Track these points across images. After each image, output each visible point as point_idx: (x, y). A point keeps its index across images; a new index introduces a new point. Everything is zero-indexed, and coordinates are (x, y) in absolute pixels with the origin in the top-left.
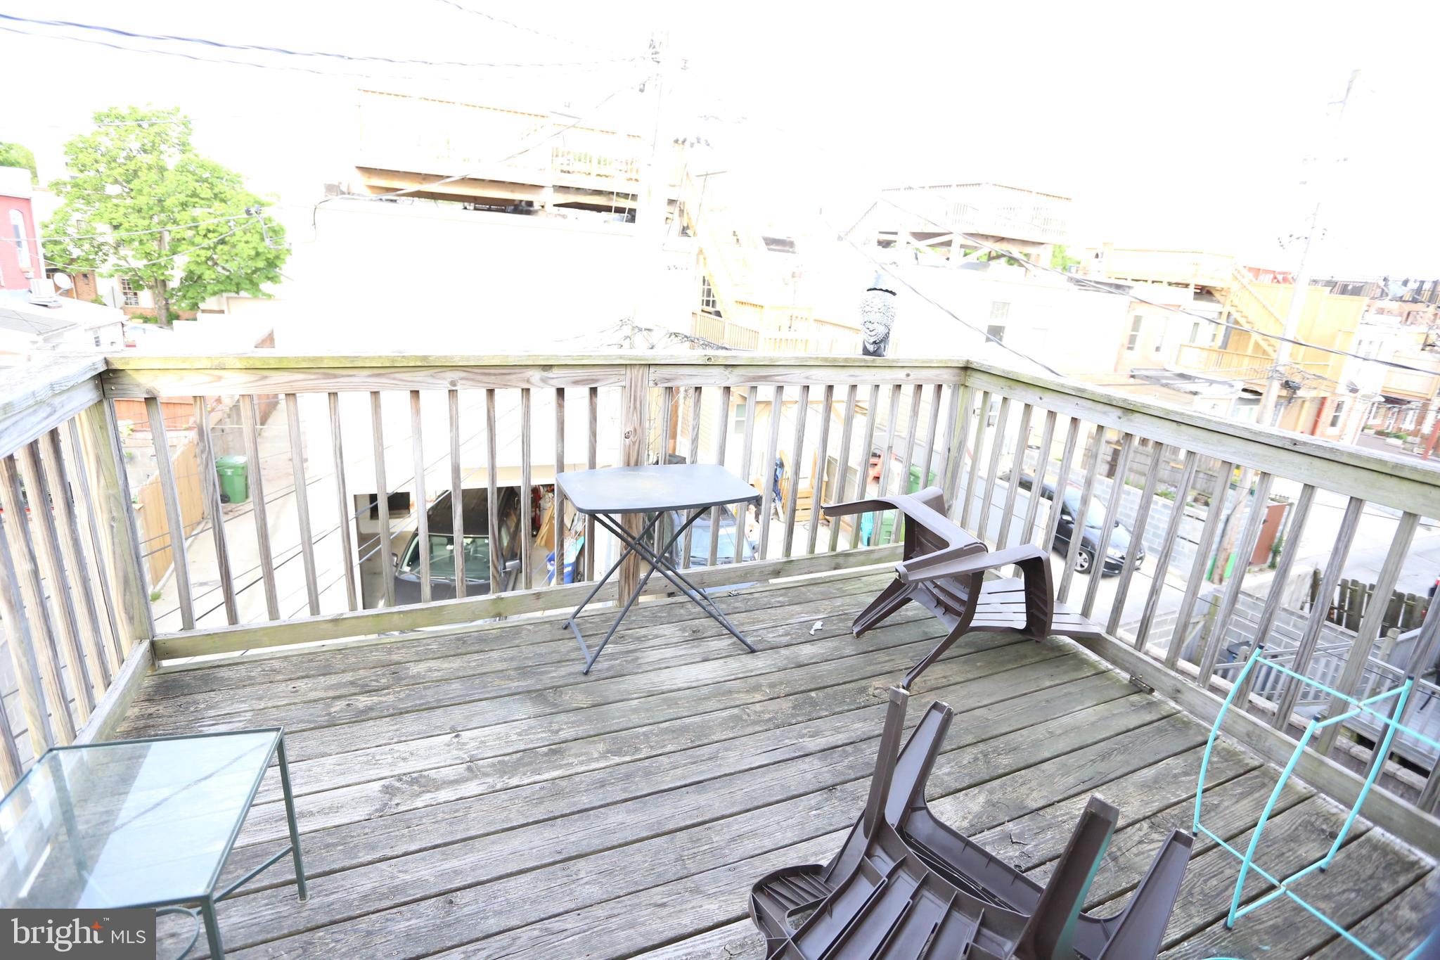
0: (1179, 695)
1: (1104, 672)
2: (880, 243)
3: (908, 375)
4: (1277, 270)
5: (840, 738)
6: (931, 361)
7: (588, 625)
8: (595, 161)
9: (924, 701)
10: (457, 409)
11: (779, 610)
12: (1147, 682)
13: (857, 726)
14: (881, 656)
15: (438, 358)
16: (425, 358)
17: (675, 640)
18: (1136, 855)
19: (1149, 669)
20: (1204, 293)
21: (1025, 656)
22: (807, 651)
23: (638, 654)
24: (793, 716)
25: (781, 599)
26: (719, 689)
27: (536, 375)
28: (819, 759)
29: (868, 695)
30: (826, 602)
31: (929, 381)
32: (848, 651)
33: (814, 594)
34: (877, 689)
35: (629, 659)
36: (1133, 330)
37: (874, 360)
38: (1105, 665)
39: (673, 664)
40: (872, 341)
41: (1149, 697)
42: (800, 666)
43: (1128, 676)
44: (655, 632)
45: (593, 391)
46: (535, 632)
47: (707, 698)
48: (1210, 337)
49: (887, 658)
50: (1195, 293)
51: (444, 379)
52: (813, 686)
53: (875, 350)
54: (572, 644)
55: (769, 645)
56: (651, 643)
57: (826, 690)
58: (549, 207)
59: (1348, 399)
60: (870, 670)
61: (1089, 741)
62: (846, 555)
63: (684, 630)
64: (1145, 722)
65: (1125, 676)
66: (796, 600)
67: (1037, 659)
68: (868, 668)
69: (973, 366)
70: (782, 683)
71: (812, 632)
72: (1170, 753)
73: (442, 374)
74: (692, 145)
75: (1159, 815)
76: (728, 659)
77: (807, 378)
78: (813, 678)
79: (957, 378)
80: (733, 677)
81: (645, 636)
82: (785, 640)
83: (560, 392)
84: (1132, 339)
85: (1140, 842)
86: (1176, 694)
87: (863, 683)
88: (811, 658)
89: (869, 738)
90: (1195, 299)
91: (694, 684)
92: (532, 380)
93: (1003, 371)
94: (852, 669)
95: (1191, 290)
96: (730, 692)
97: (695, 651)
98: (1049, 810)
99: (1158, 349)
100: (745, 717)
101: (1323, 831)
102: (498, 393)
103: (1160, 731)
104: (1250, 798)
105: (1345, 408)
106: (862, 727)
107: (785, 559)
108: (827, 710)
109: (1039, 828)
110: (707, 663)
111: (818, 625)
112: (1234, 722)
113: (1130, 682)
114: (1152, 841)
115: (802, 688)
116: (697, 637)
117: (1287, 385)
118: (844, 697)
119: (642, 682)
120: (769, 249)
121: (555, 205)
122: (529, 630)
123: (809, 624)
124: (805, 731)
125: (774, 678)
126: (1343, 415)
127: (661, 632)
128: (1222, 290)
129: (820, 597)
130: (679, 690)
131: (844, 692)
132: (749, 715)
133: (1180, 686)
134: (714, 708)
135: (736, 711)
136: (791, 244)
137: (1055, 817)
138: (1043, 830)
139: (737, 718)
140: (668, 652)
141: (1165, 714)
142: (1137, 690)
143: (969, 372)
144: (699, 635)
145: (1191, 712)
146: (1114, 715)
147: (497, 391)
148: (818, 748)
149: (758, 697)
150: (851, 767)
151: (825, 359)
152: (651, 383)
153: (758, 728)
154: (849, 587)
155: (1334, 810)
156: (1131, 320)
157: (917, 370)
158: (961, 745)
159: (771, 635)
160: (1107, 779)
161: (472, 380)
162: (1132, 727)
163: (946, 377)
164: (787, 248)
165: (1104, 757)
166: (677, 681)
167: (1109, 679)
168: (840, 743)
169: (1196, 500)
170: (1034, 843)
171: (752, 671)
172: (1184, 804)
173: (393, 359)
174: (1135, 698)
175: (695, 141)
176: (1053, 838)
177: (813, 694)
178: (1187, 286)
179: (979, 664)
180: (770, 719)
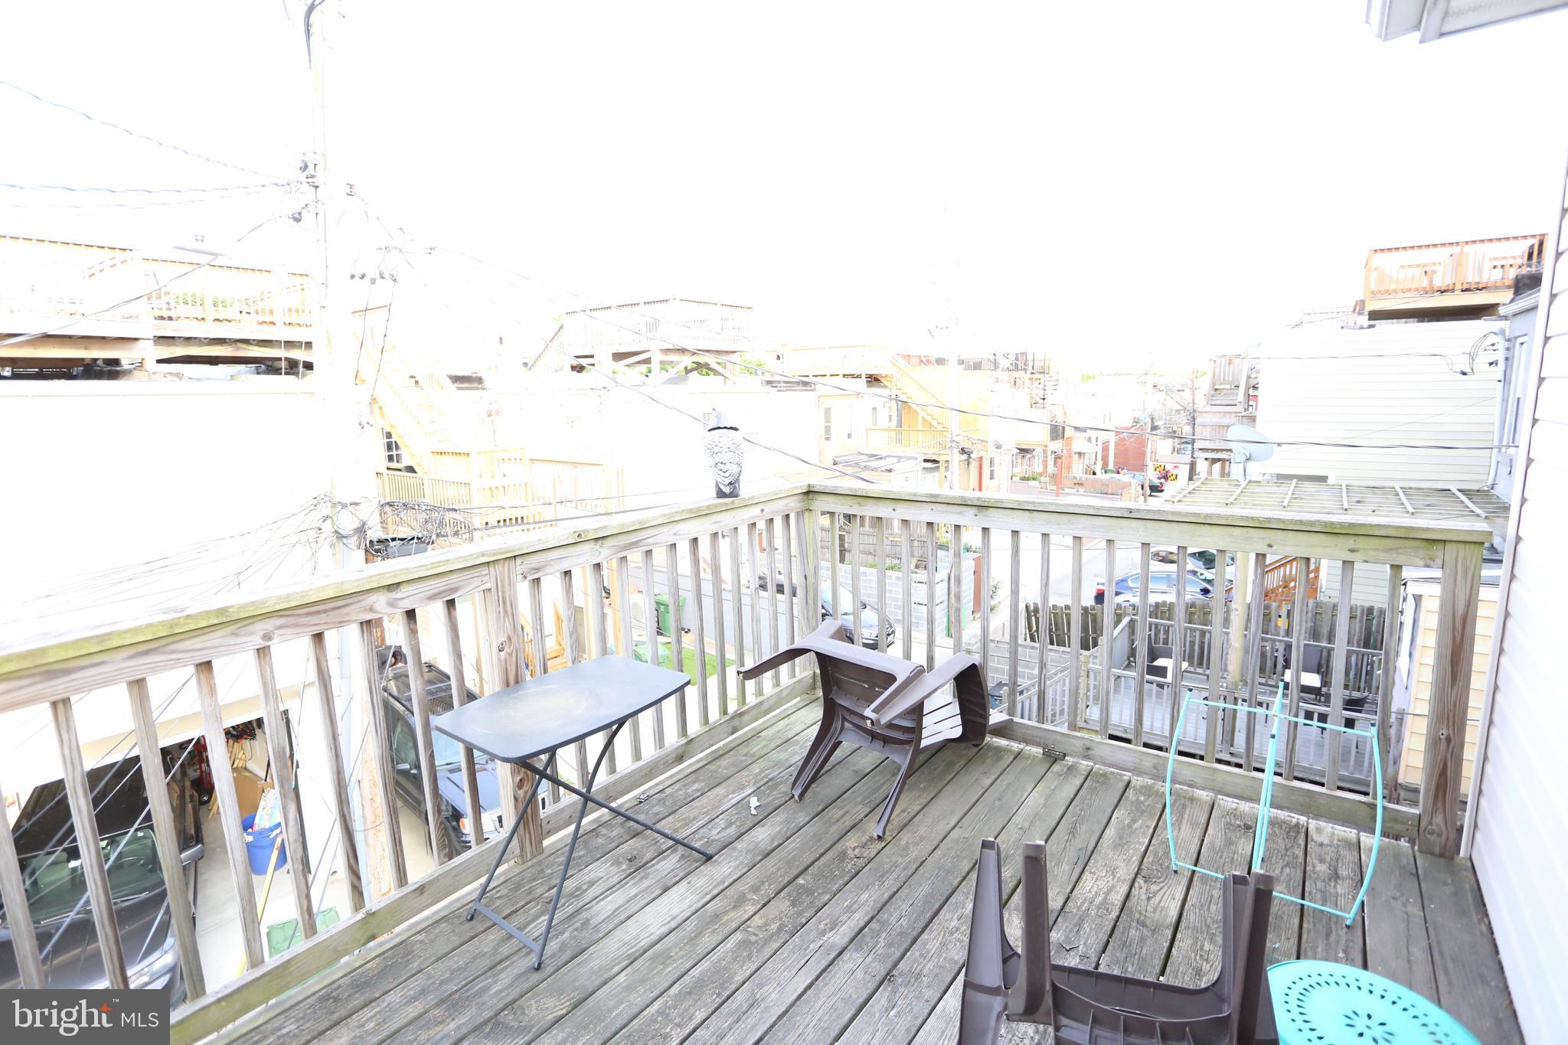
0: (1090, 752)
1: (1019, 753)
2: (573, 368)
3: (762, 510)
4: (922, 354)
5: (858, 919)
6: (780, 492)
7: (498, 903)
8: (209, 304)
9: (903, 843)
10: (272, 671)
11: (704, 800)
12: (1060, 748)
13: (864, 896)
14: (834, 813)
15: (242, 607)
16: (223, 611)
17: (616, 879)
18: (1154, 912)
19: (1058, 737)
20: (874, 380)
21: (952, 764)
22: (763, 835)
23: (584, 915)
24: (799, 914)
25: (696, 786)
26: (704, 917)
27: (380, 601)
28: (856, 950)
29: (851, 859)
30: (744, 773)
31: (777, 512)
32: (802, 819)
33: (726, 768)
34: (854, 849)
35: (578, 925)
36: (826, 422)
37: (733, 502)
38: (1016, 746)
39: (633, 910)
40: (727, 483)
41: (1064, 762)
42: (768, 855)
43: (1041, 751)
44: (587, 879)
45: (451, 604)
46: (433, 941)
47: (699, 934)
48: (888, 419)
49: (841, 812)
50: (867, 381)
51: (253, 633)
52: (796, 872)
53: (728, 492)
54: (493, 936)
55: (720, 845)
56: (591, 893)
57: (810, 871)
58: (151, 365)
59: (996, 455)
60: (835, 831)
61: (1054, 823)
62: (739, 715)
63: (617, 863)
64: (1078, 786)
65: (1037, 751)
66: (713, 782)
67: (963, 762)
68: (833, 829)
69: (816, 490)
70: (763, 883)
71: (754, 812)
72: (1113, 807)
73: (250, 628)
74: (373, 281)
75: (1143, 867)
76: (689, 878)
77: (675, 534)
78: (789, 863)
79: (802, 504)
80: (708, 897)
81: (578, 889)
82: (732, 831)
83: (411, 614)
84: (828, 430)
85: (1149, 899)
86: (1087, 752)
87: (838, 847)
88: (772, 841)
89: (884, 905)
90: (868, 387)
91: (673, 924)
92: (377, 607)
93: (850, 489)
94: (817, 837)
95: (864, 380)
96: (717, 916)
97: (647, 883)
98: (1070, 904)
99: (849, 436)
100: (753, 938)
101: (1239, 826)
102: (330, 636)
103: (1093, 790)
104: (1184, 822)
105: (996, 462)
106: (870, 897)
107: (684, 741)
108: (826, 893)
109: (1075, 925)
110: (669, 893)
111: (754, 802)
112: (1141, 760)
113: (1044, 754)
114: (1155, 894)
115: (787, 879)
116: (637, 866)
117: (963, 451)
118: (832, 873)
119: (612, 947)
120: (459, 388)
121: (159, 361)
122: (422, 942)
123: (743, 804)
124: (822, 926)
125: (752, 877)
126: (996, 468)
127: (593, 876)
128: (886, 376)
129: (733, 770)
130: (661, 939)
131: (826, 865)
132: (756, 935)
133: (1089, 744)
134: (714, 944)
135: (738, 936)
136: (480, 380)
137: (1079, 908)
138: (1080, 924)
139: (744, 944)
140: (618, 898)
141: (1085, 773)
142: (1053, 760)
143: (811, 496)
144: (638, 863)
145: (1105, 764)
146: (1053, 790)
147: (327, 634)
148: (847, 939)
149: (750, 909)
150: (890, 945)
151: (690, 511)
152: (520, 577)
153: (775, 945)
154: (756, 747)
155: (1234, 806)
156: (823, 411)
157: (768, 504)
158: (964, 874)
159: (715, 832)
160: (1089, 853)
161: (296, 625)
162: (1072, 796)
163: (793, 505)
164: (475, 385)
165: (1073, 832)
166: (650, 930)
167: (1028, 758)
168: (862, 923)
169: (917, 567)
170: (1082, 943)
171: (723, 882)
172: (1151, 848)
173: (172, 624)
174: (1056, 768)
175: (378, 276)
176: (1091, 929)
177: (801, 881)
178: (859, 377)
179: (922, 786)
180: (780, 929)
